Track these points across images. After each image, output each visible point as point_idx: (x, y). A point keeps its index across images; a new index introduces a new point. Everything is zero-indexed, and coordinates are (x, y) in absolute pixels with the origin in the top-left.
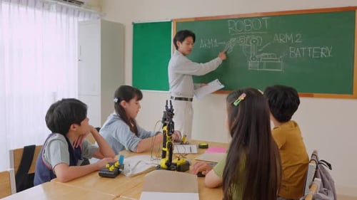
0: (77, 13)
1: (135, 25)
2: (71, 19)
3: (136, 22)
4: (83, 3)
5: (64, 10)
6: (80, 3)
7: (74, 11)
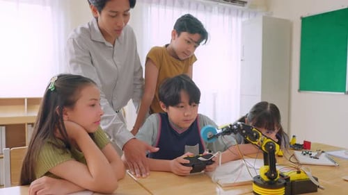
0: (240, 13)
1: (303, 19)
2: (234, 19)
3: (304, 16)
4: (246, 2)
5: (227, 10)
6: (244, 3)
7: (238, 11)
